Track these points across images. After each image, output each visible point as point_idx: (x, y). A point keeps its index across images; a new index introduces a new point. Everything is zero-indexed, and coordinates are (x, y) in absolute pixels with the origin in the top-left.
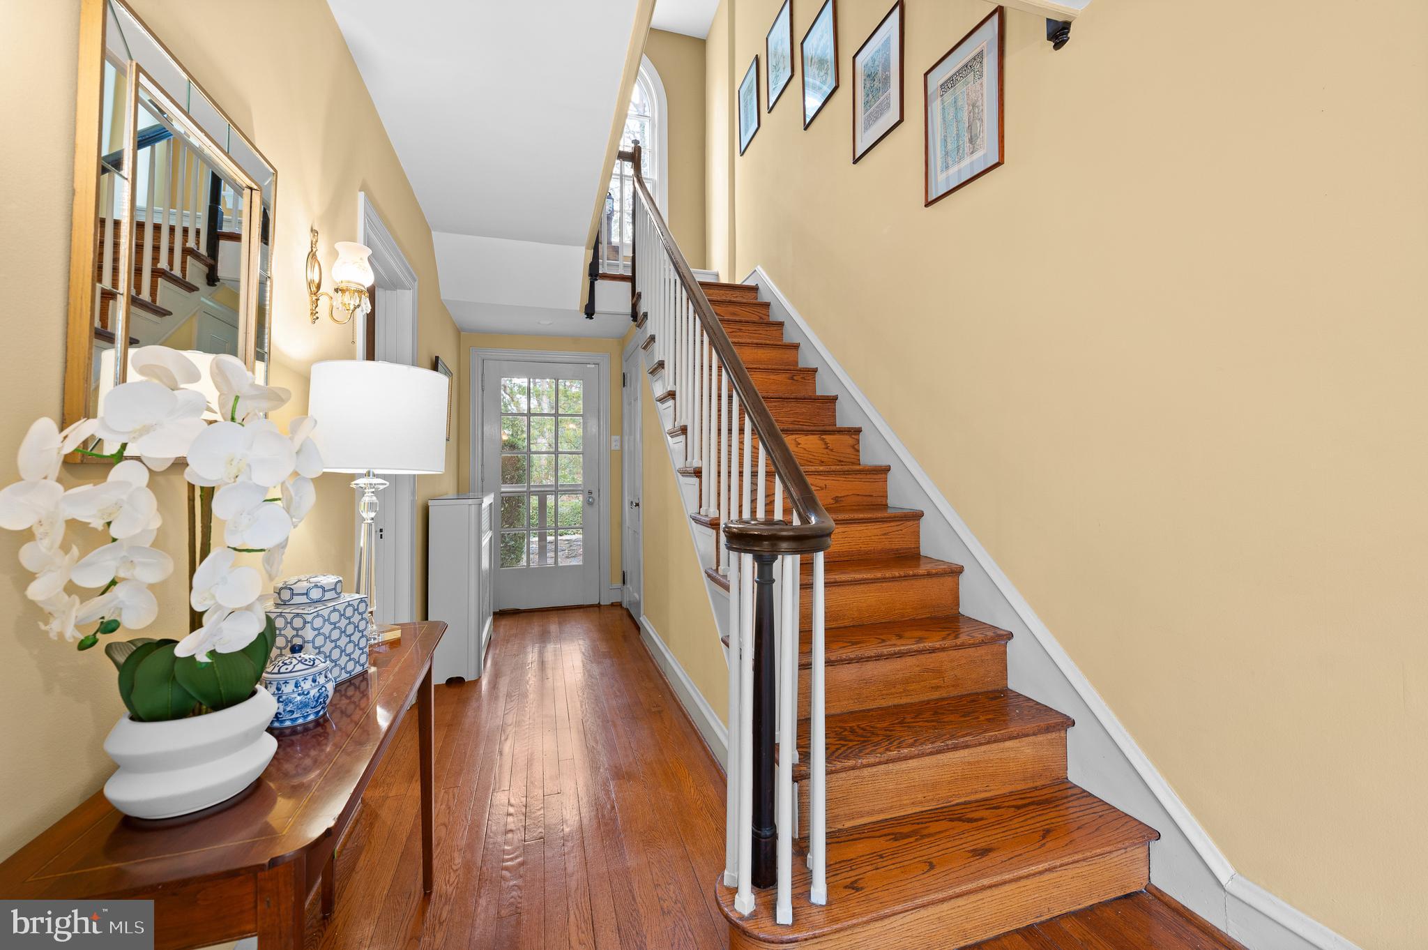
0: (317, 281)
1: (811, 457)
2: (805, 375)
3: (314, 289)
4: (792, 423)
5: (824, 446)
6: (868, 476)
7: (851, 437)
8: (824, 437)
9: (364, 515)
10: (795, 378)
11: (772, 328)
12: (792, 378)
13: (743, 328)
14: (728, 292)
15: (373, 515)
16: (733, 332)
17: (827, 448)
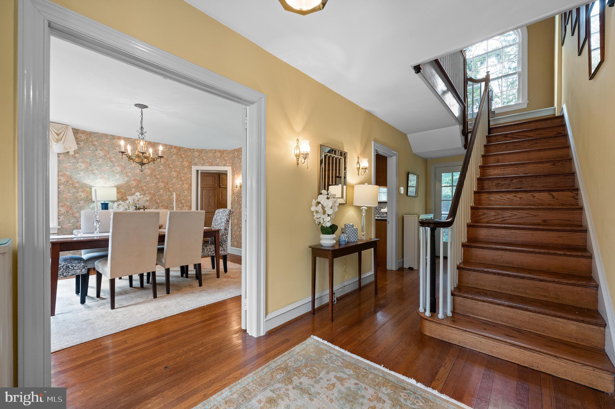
0: (359, 167)
1: (542, 202)
2: (564, 162)
3: (358, 169)
4: (543, 187)
5: (551, 197)
6: (567, 211)
7: (572, 192)
8: (552, 193)
9: (363, 214)
10: (556, 164)
11: (559, 138)
12: (554, 165)
13: (538, 142)
14: (541, 123)
15: (364, 214)
16: (532, 145)
17: (554, 198)
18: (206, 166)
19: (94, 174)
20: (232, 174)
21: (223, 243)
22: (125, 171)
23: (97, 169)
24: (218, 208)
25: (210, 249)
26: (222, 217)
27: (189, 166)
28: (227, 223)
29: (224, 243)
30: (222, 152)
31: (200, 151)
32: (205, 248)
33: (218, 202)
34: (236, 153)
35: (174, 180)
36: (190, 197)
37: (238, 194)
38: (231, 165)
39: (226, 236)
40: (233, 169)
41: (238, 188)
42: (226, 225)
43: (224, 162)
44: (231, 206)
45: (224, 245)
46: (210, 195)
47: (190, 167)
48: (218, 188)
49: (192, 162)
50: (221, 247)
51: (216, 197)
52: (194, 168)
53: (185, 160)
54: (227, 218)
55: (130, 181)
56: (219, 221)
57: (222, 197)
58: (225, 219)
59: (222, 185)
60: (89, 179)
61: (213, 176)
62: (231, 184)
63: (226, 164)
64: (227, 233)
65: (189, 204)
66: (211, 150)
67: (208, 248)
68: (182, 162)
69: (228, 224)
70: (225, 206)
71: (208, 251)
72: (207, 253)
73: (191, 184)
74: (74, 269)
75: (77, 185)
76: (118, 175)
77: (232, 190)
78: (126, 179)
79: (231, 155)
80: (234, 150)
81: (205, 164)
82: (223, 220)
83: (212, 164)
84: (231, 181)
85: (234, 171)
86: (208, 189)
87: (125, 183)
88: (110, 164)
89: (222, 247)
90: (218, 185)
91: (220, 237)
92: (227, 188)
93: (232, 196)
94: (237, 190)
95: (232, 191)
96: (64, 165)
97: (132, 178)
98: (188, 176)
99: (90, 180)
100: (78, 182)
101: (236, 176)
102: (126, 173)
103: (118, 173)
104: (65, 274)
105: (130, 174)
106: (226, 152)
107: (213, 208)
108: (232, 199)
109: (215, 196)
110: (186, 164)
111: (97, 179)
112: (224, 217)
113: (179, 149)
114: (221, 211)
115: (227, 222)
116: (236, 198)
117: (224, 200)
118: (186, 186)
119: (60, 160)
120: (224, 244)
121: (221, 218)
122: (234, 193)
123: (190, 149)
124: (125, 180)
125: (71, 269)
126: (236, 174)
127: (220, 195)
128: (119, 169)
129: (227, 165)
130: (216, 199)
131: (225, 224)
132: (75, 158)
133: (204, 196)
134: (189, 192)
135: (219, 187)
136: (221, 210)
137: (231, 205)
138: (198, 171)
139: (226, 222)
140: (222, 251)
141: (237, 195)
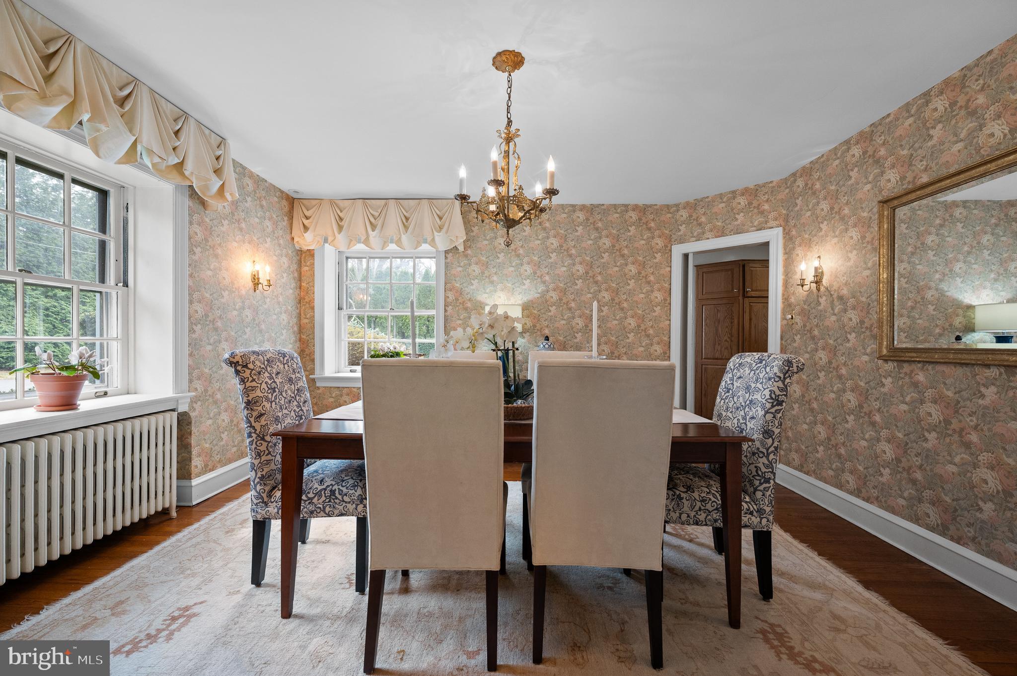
18: (708, 239)
19: (492, 282)
20: (785, 249)
21: (757, 483)
22: (539, 273)
23: (496, 273)
24: (741, 350)
25: (703, 500)
26: (753, 385)
27: (666, 246)
28: (773, 410)
29: (761, 484)
30: (752, 193)
31: (692, 206)
32: (683, 495)
33: (741, 334)
34: (800, 183)
35: (632, 282)
36: (669, 321)
37: (806, 307)
38: (783, 223)
39: (767, 457)
40: (787, 234)
41: (806, 288)
42: (769, 417)
43: (758, 220)
44: (782, 344)
45: (759, 495)
46: (719, 316)
47: (669, 248)
48: (741, 298)
49: (673, 236)
50: (748, 499)
51: (736, 321)
52: (678, 251)
53: (657, 233)
54: (775, 389)
55: (548, 291)
56: (742, 397)
57: (750, 319)
58: (767, 393)
59: (752, 290)
60: (485, 293)
61: (727, 270)
62: (781, 278)
63: (766, 222)
64: (772, 449)
65: (666, 339)
66: (721, 196)
67: (696, 495)
68: (648, 241)
69: (778, 411)
70: (760, 345)
71: (697, 508)
72: (692, 514)
73: (670, 289)
74: (343, 501)
75: (469, 305)
76: (528, 281)
77: (783, 295)
78: (541, 288)
79: (783, 194)
80: (794, 175)
81: (706, 236)
82: (758, 396)
83: (723, 232)
84: (781, 269)
85: (791, 239)
86: (715, 302)
87: (538, 295)
88: (516, 261)
89: (754, 500)
90: (741, 292)
91: (744, 458)
92: (768, 297)
93: (784, 313)
94: (801, 293)
95: (786, 299)
96: (453, 272)
97: (551, 286)
98: (662, 272)
99: (486, 295)
100: (470, 300)
101: (799, 251)
102: (541, 277)
103: (528, 277)
104: (328, 509)
105: (547, 278)
106: (765, 190)
107: (727, 348)
108: (785, 322)
109: (732, 318)
110: (659, 242)
111: (495, 291)
112: (760, 386)
113: (642, 210)
114: (748, 360)
115: (773, 406)
116: (798, 319)
117: (755, 327)
118: (658, 296)
119: (448, 263)
120: (761, 488)
121: (748, 389)
122: (790, 305)
123: (668, 206)
124: (539, 291)
125: (339, 499)
126: (800, 245)
127: (747, 317)
128: (528, 269)
129: (769, 225)
130: (736, 326)
131: (767, 412)
132: (466, 256)
133: (706, 320)
134: (665, 309)
135: (744, 296)
136: (750, 358)
137: (782, 339)
138: (686, 256)
139: (768, 406)
140: (751, 513)
141: (803, 310)
